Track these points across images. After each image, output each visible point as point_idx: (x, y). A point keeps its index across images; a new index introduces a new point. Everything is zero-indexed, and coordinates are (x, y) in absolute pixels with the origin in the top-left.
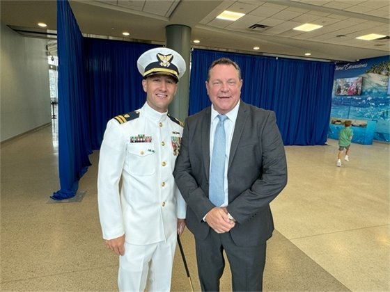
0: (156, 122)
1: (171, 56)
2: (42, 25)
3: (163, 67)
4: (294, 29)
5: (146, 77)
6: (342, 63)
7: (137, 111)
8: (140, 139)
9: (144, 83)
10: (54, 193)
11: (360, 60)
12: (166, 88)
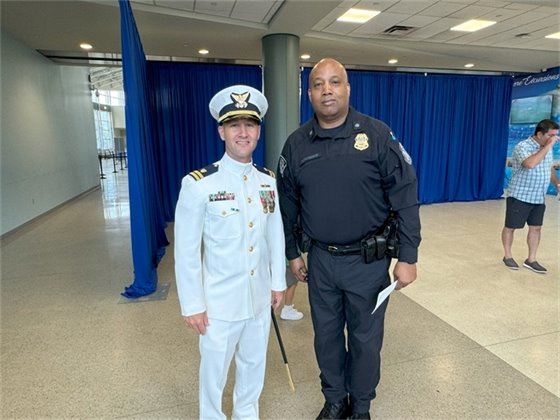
0: (239, 175)
1: (247, 95)
2: (86, 47)
3: (240, 109)
4: (452, 29)
5: (221, 124)
6: (521, 76)
7: (216, 164)
8: (221, 197)
9: (221, 130)
10: (126, 288)
11: (548, 70)
12: (247, 133)
